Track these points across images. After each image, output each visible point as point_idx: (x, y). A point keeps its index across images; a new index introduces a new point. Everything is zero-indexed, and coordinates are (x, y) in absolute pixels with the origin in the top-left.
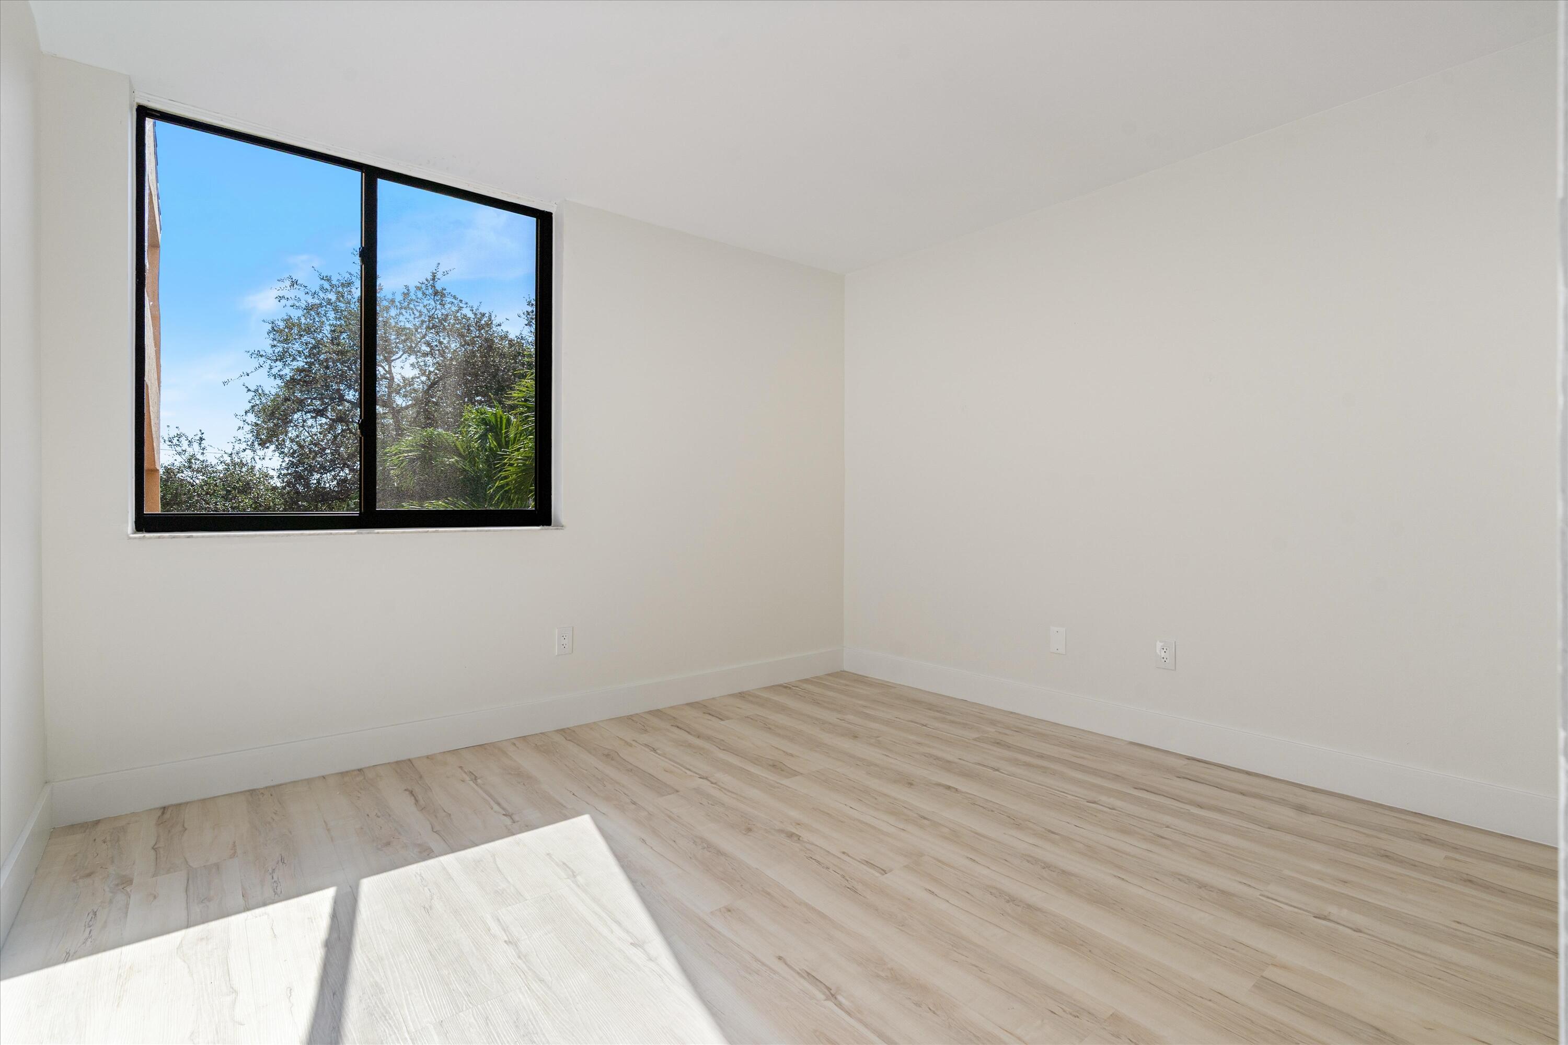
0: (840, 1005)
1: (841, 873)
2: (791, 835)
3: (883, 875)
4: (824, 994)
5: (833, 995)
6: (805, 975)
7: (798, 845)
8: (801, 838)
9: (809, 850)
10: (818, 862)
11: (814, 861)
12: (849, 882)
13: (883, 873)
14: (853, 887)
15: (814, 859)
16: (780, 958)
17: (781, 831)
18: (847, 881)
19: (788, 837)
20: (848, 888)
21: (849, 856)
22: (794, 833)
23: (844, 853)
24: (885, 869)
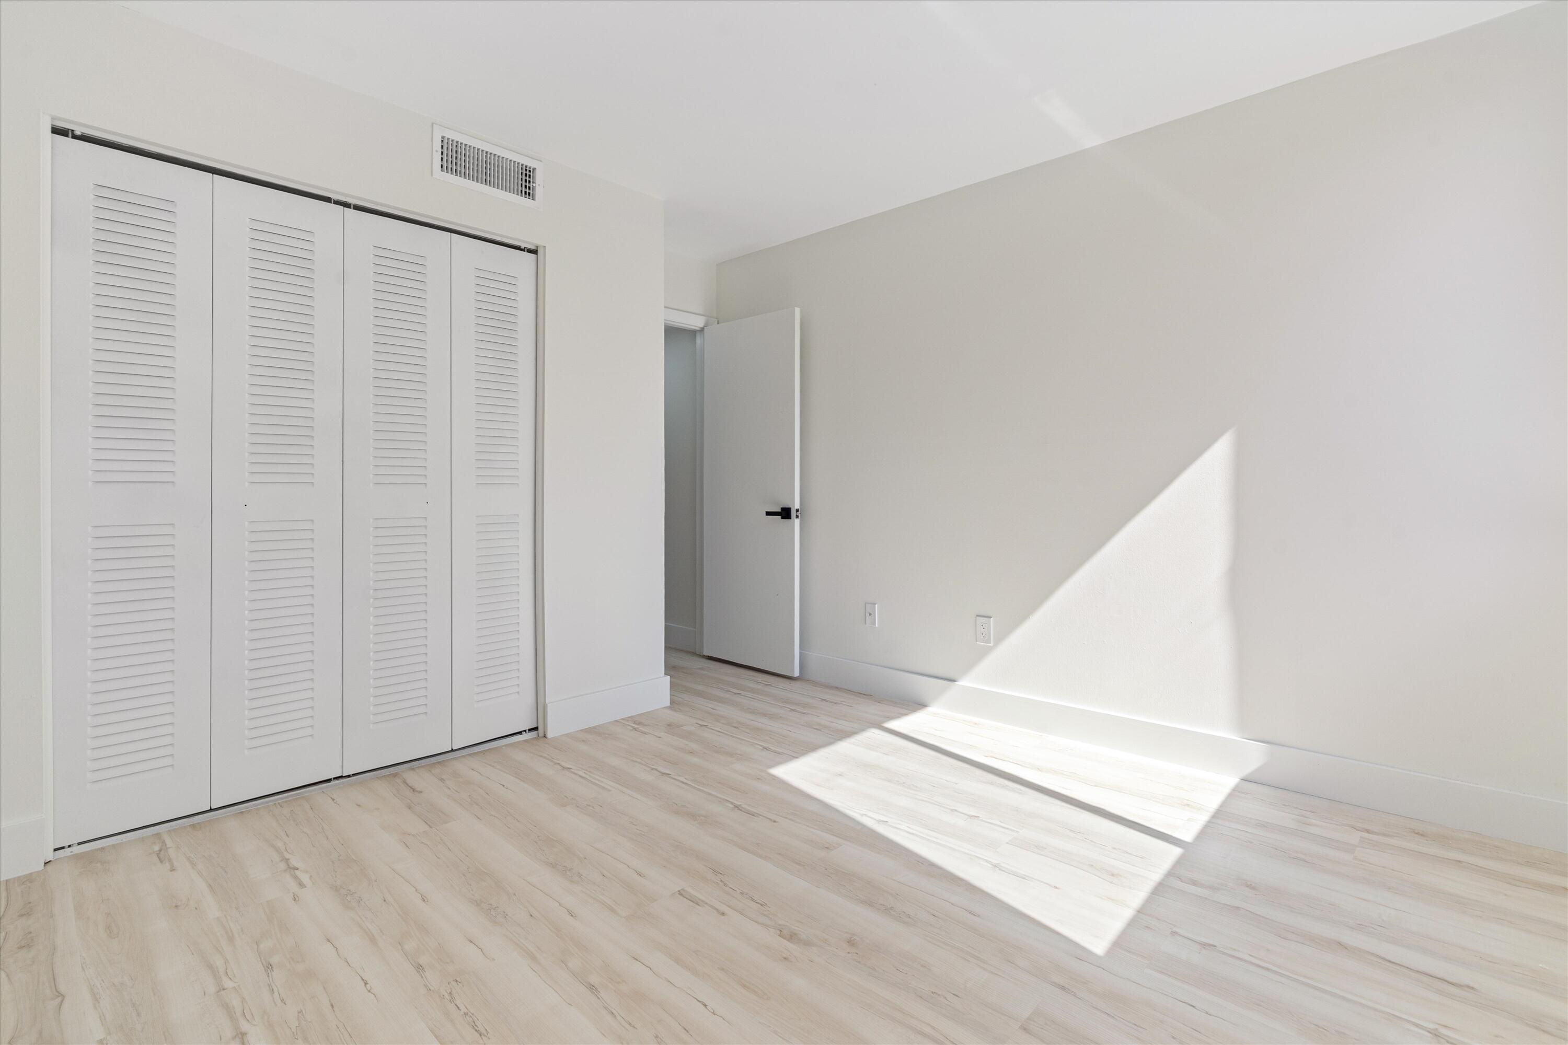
0: (732, 803)
1: (727, 889)
2: (792, 937)
3: (682, 889)
4: (742, 807)
5: (737, 807)
6: (756, 815)
7: (780, 922)
8: (778, 932)
9: (765, 915)
10: (753, 900)
11: (759, 901)
12: (720, 880)
13: (682, 892)
14: (716, 875)
15: (758, 903)
16: (775, 822)
17: (807, 944)
18: (721, 881)
19: (796, 934)
20: (721, 874)
21: (717, 910)
22: (788, 940)
23: (723, 914)
24: (679, 896)
